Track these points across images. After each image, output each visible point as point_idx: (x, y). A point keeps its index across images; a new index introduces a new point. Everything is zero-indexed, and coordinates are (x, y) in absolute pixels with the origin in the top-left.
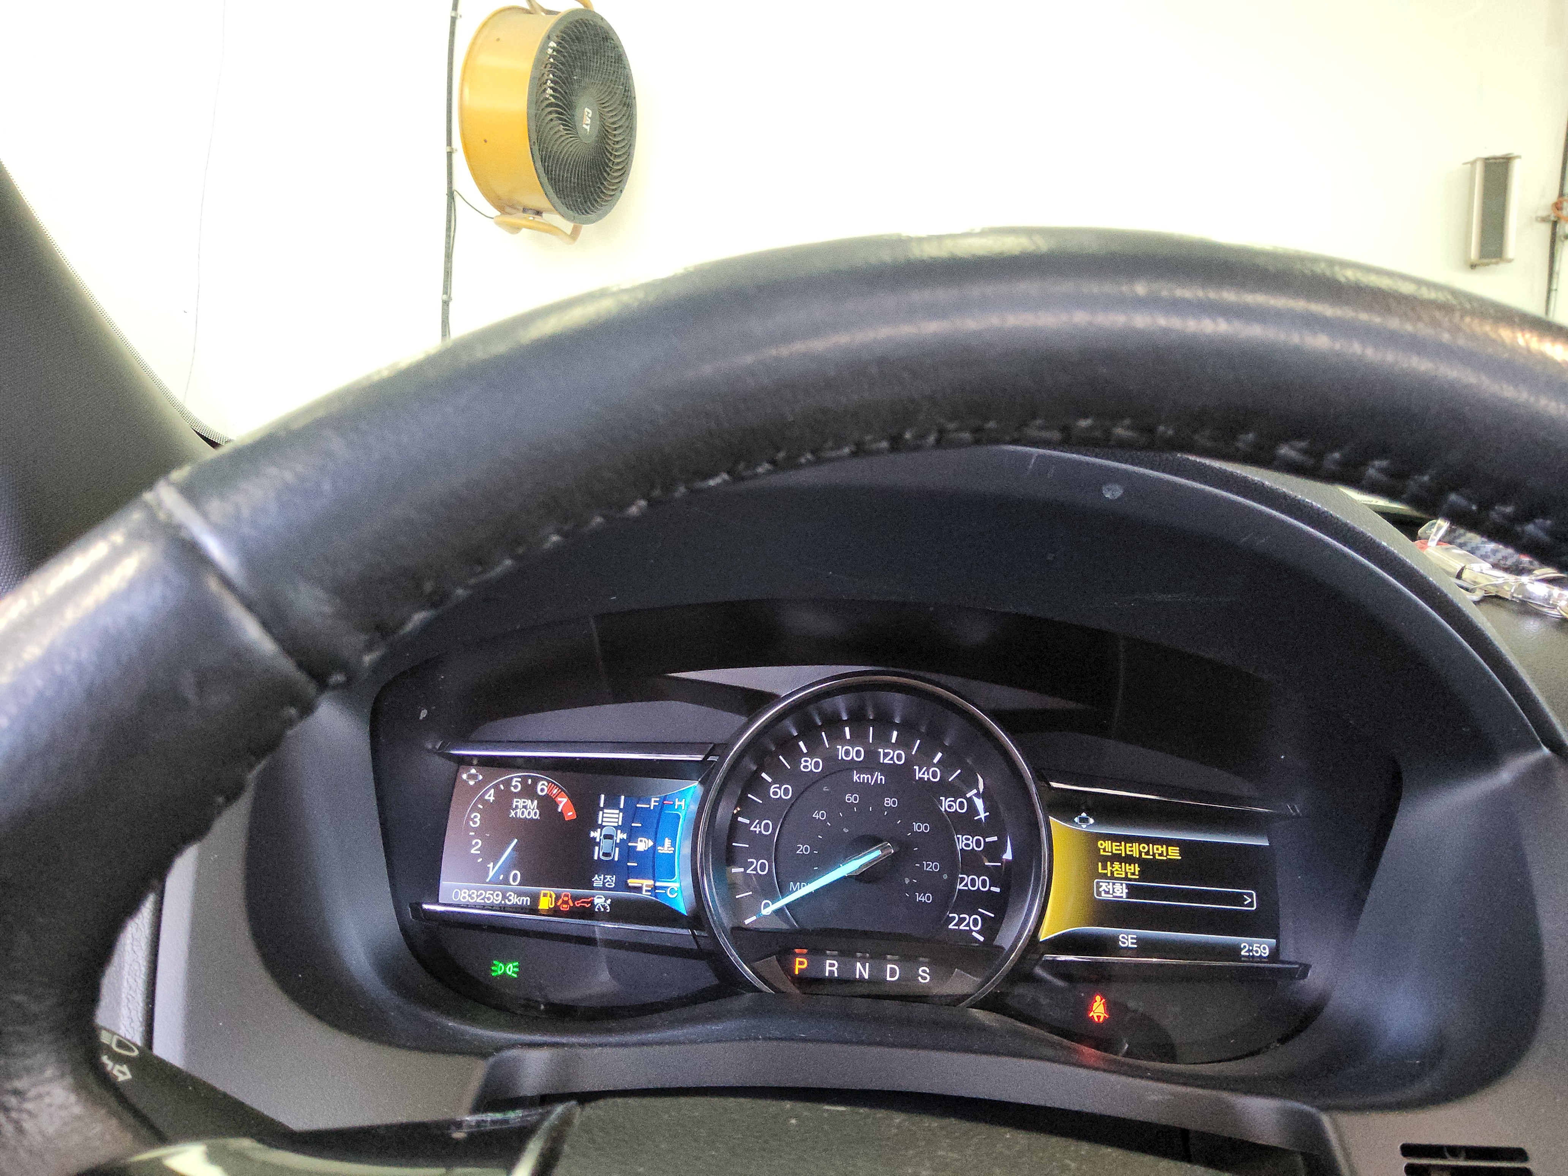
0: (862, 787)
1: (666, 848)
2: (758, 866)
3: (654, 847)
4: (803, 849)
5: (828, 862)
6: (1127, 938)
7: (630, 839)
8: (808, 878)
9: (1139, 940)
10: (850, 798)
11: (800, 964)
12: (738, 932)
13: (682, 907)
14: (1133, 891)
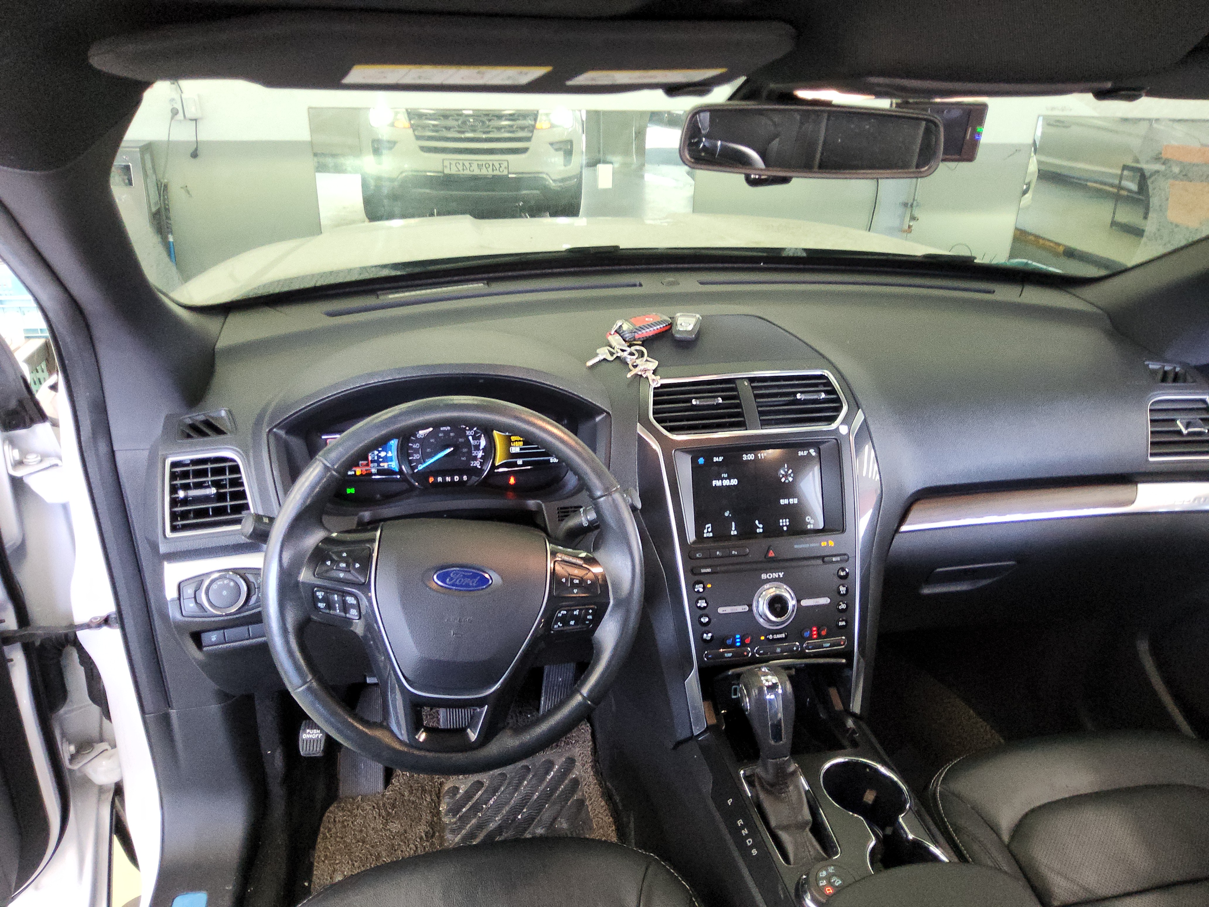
0: (443, 431)
1: (390, 454)
2: (416, 456)
3: (386, 455)
4: (428, 450)
5: (436, 454)
6: (520, 462)
7: (379, 453)
8: (432, 457)
9: (523, 462)
10: (440, 435)
11: (431, 480)
12: (413, 475)
13: (397, 470)
14: (521, 449)
